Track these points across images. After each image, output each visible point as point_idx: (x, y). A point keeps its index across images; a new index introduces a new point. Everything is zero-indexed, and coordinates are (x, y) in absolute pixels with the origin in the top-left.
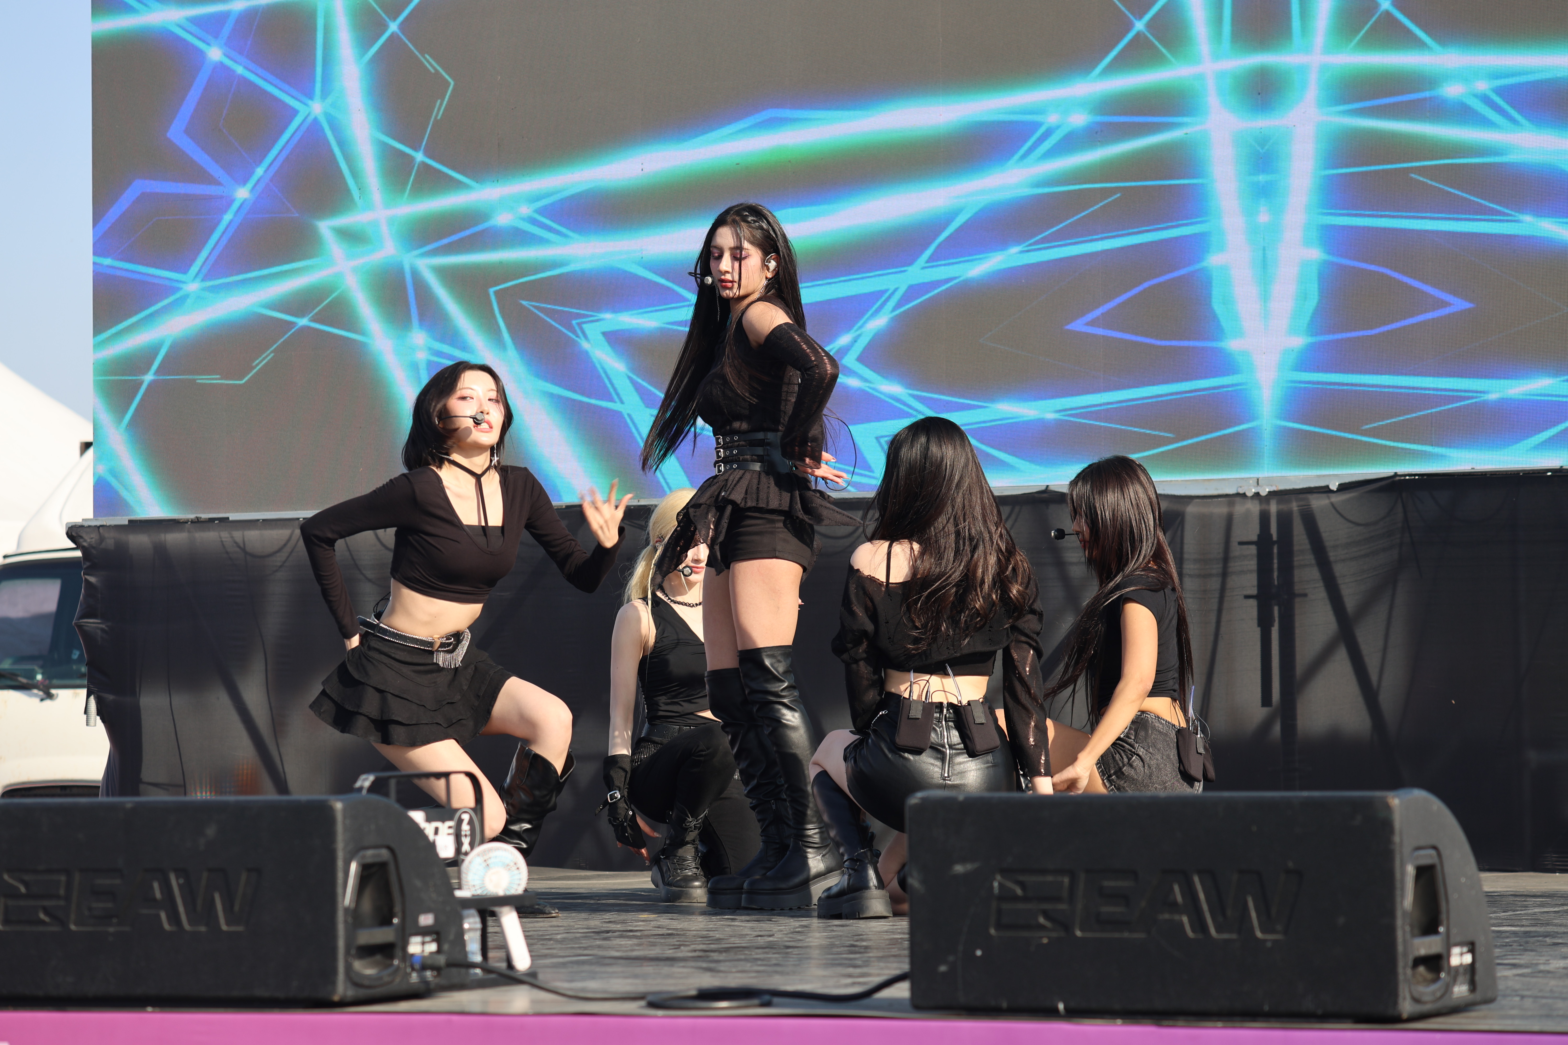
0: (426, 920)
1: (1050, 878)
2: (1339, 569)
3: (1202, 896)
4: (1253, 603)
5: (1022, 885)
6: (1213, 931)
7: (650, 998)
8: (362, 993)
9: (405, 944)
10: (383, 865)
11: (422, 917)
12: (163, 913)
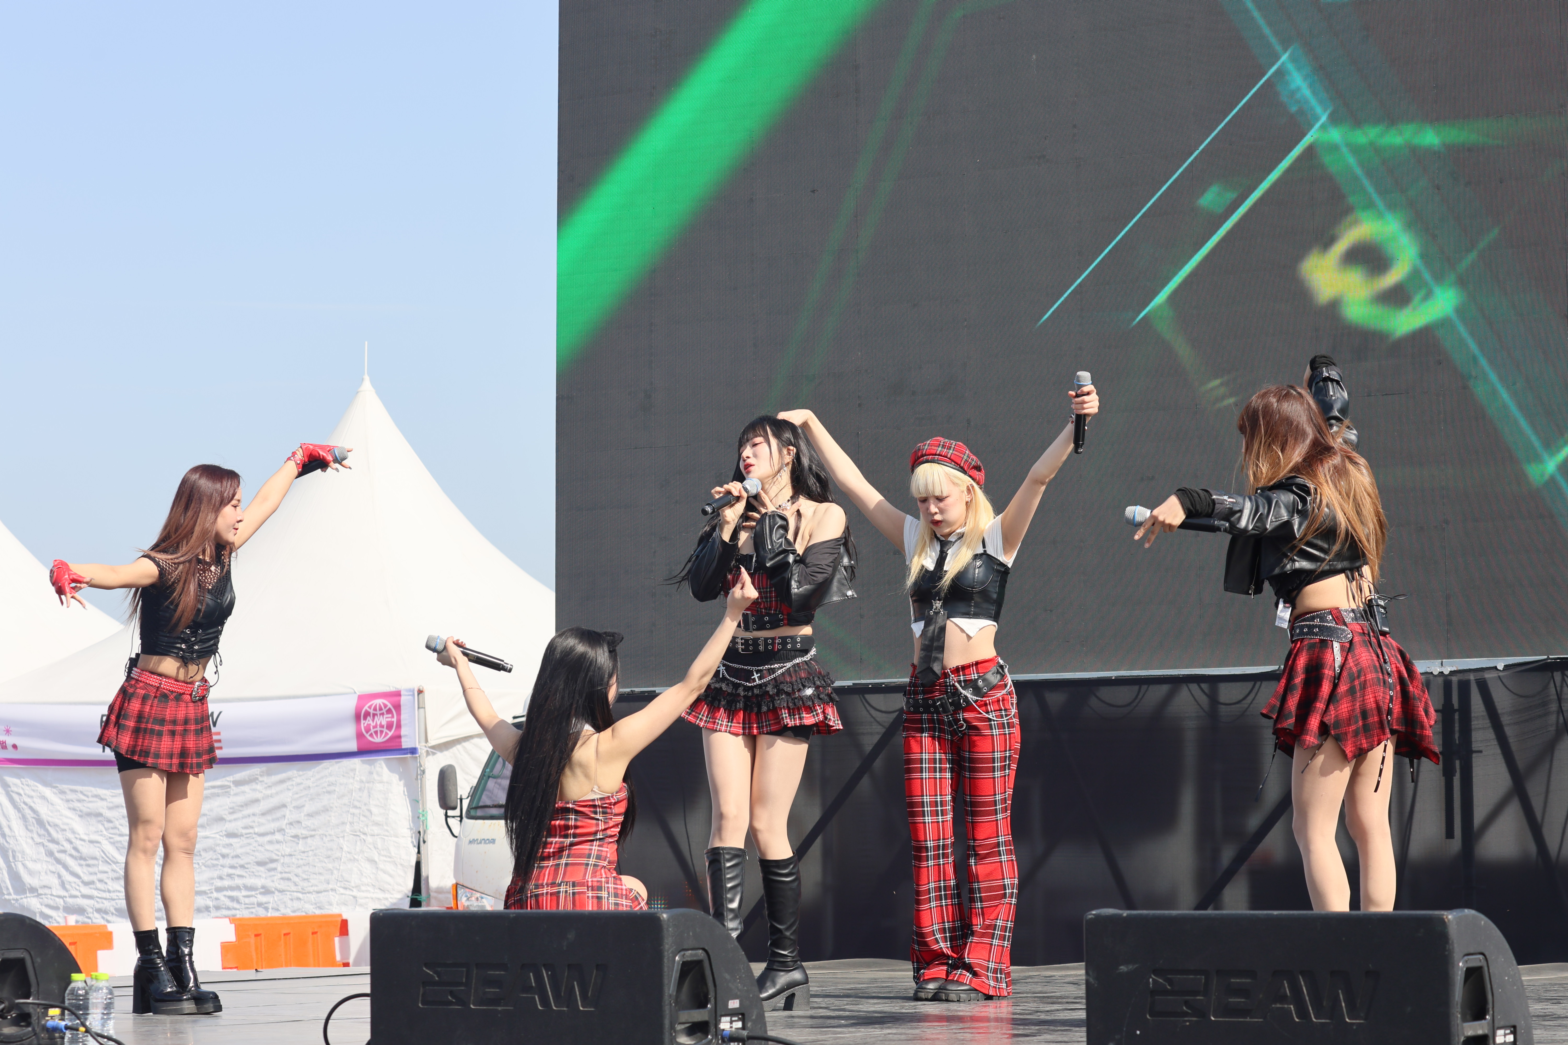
0: (734, 1004)
1: (1191, 977)
2: (1509, 731)
3: (1305, 991)
5: (1170, 981)
6: (1313, 1016)
9: (717, 1023)
10: (699, 963)
11: (730, 1002)
12: (536, 997)
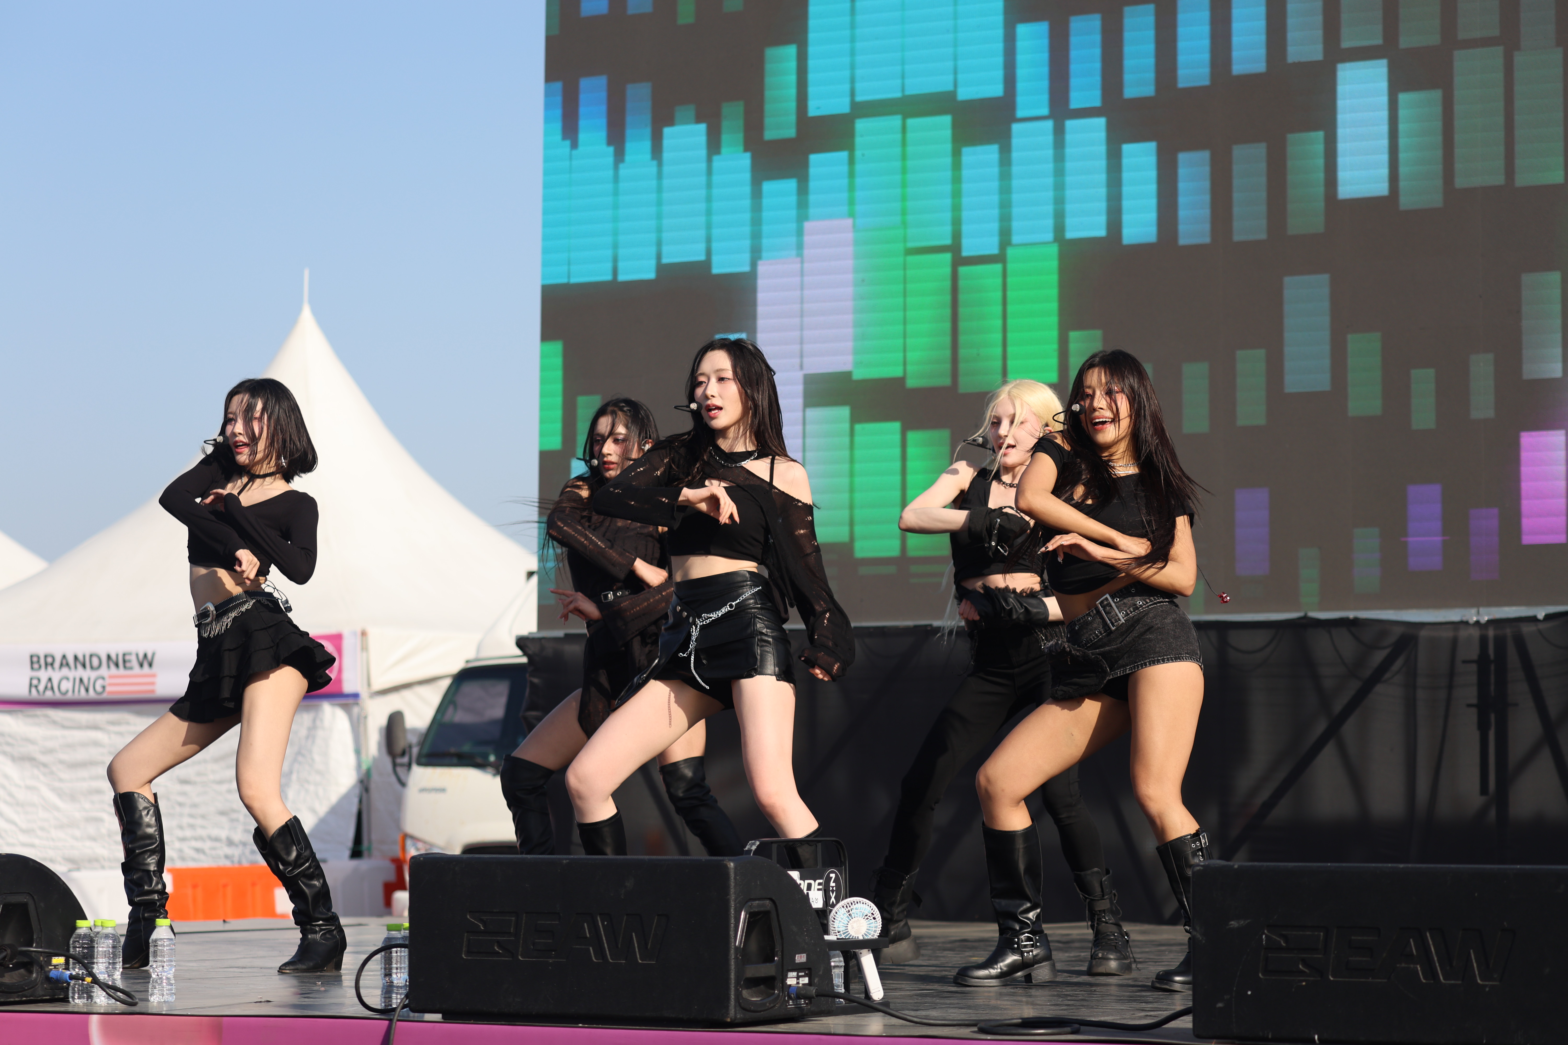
0: (801, 958)
1: (1308, 933)
2: (1544, 684)
3: (1433, 949)
4: (1474, 711)
5: (1286, 938)
6: (1441, 978)
7: (981, 1025)
8: (749, 1016)
9: (784, 977)
10: (767, 913)
11: (797, 955)
12: (591, 948)
